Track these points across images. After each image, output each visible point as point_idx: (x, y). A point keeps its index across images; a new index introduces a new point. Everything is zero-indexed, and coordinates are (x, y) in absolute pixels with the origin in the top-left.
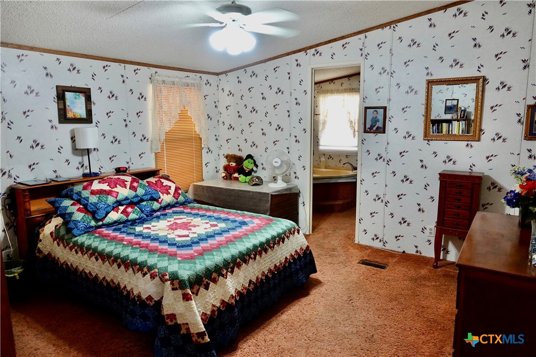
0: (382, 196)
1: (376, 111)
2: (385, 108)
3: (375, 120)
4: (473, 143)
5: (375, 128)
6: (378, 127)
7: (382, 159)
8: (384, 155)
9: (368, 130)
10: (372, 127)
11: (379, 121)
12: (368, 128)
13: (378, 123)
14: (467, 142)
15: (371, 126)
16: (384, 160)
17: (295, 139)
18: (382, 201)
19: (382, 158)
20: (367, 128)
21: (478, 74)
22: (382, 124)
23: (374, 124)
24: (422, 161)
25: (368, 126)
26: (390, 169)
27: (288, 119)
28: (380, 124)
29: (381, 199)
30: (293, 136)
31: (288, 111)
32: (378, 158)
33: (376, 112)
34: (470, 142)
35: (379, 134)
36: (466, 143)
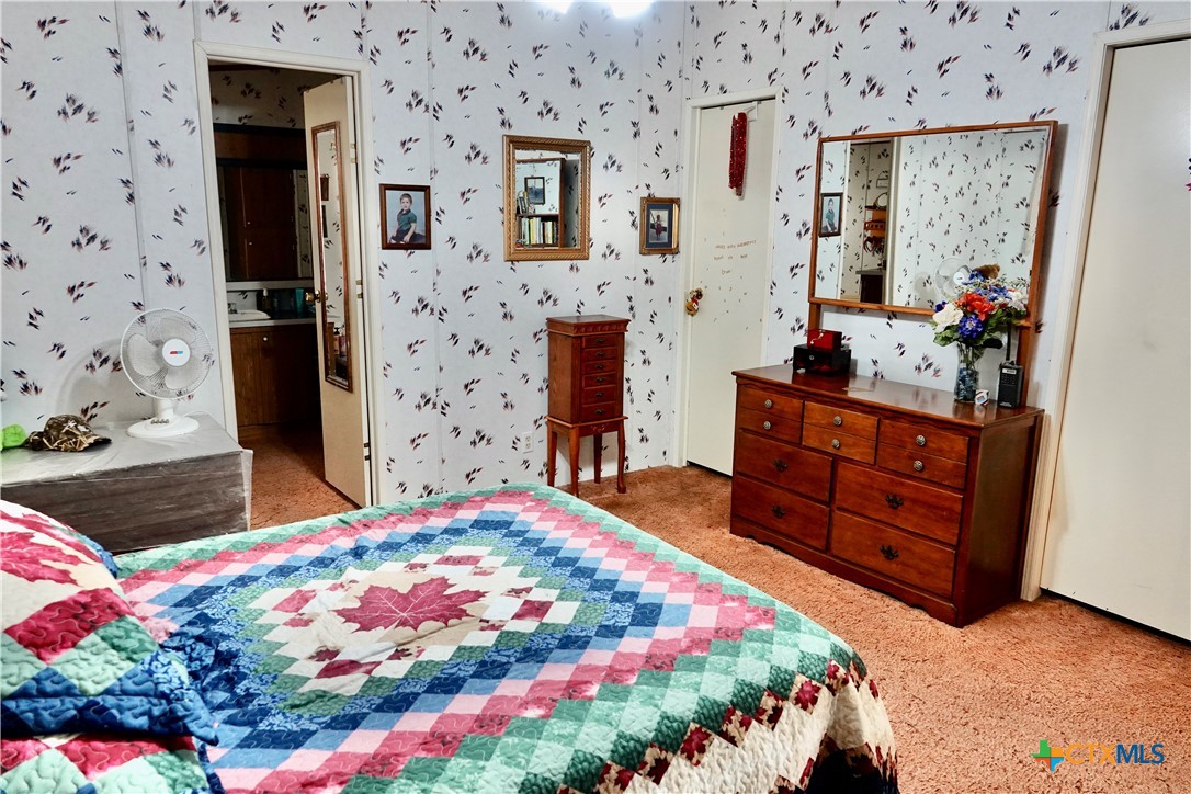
0: (432, 395)
1: (409, 196)
2: (426, 189)
3: (406, 218)
4: (579, 263)
5: (407, 238)
6: (415, 236)
7: (428, 310)
8: (430, 300)
9: (393, 242)
10: (401, 233)
11: (415, 221)
12: (393, 238)
13: (413, 224)
14: (571, 262)
15: (398, 232)
16: (432, 310)
17: (165, 274)
18: (435, 404)
19: (429, 308)
20: (389, 236)
21: (577, 136)
22: (424, 228)
23: (405, 229)
24: (503, 305)
25: (391, 232)
26: (446, 329)
27: (130, 207)
28: (418, 228)
29: (431, 402)
30: (154, 266)
31: (126, 183)
32: (420, 309)
33: (406, 199)
34: (574, 262)
35: (416, 251)
36: (569, 263)
